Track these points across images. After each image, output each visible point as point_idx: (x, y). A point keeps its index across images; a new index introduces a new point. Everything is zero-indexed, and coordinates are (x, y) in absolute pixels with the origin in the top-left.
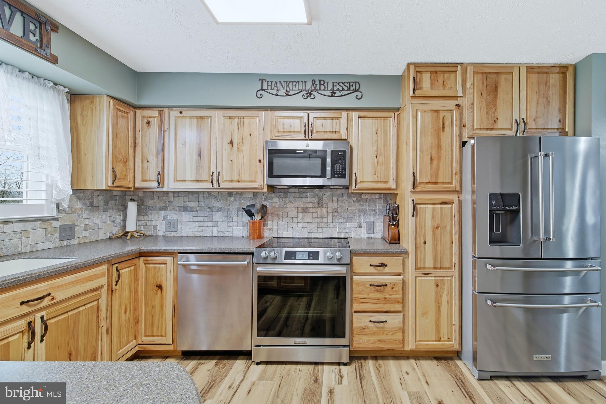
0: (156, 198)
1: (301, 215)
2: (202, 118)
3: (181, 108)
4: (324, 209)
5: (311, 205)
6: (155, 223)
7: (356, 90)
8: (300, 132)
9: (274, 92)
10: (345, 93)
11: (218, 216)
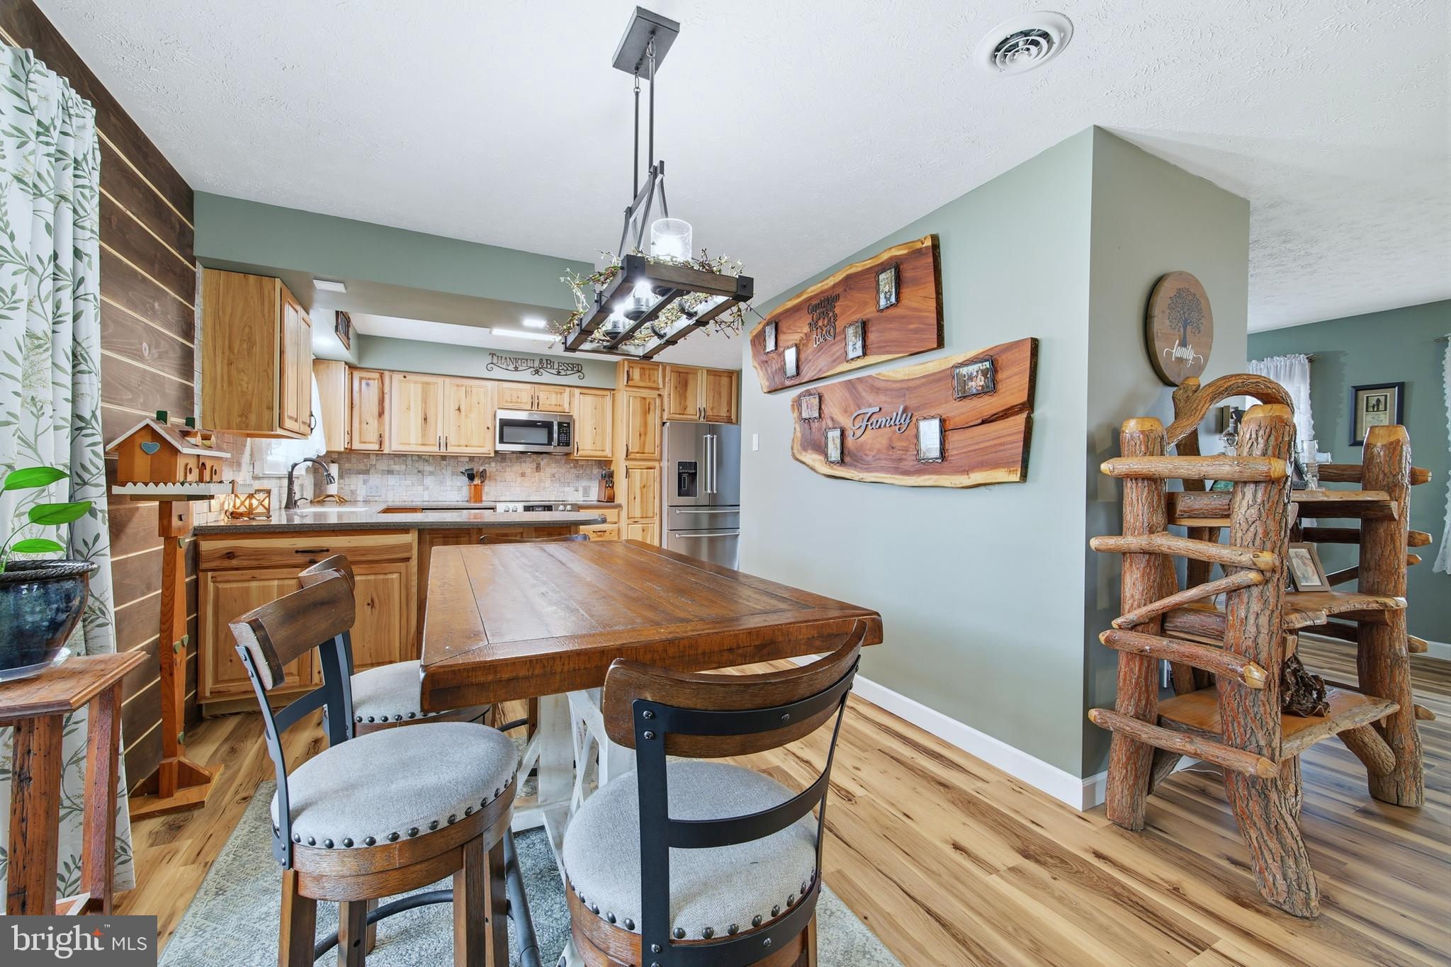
0: (354, 460)
1: (519, 479)
2: (427, 383)
3: (405, 374)
4: (542, 474)
5: (529, 470)
6: (353, 487)
7: (579, 372)
8: (526, 403)
9: (504, 367)
10: (569, 372)
11: (429, 481)
